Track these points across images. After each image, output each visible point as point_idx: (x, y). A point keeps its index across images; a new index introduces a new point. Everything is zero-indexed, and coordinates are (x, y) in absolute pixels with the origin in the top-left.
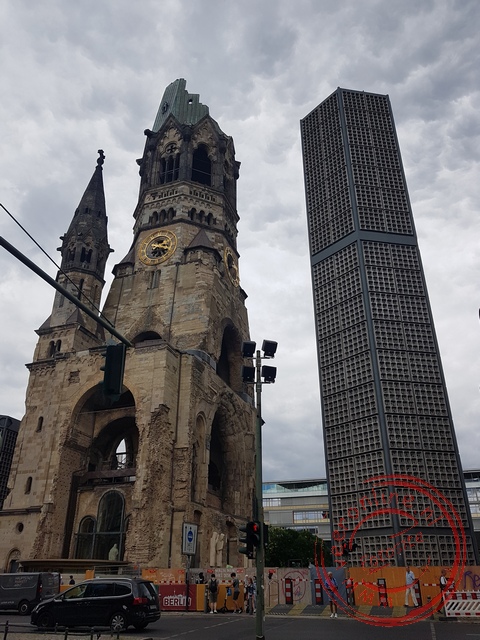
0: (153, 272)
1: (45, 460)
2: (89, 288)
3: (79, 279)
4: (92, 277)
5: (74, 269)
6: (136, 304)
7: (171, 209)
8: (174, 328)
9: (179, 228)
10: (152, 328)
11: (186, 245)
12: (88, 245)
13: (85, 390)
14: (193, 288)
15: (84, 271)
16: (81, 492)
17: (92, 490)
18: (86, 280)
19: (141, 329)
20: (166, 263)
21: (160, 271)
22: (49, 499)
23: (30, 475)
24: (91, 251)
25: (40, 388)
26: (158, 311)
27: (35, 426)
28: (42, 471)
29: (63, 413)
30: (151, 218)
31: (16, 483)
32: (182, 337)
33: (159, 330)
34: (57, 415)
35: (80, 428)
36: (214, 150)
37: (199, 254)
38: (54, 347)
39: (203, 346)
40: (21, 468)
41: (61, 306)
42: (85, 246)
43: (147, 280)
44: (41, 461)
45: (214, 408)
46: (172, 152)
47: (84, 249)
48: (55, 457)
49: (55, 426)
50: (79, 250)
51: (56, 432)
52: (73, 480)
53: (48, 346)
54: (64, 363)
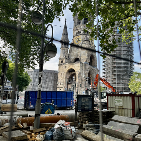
1: (63, 80)
3: (64, 49)
5: (63, 47)
7: (80, 31)
8: (81, 57)
9: (82, 36)
11: (83, 40)
13: (68, 69)
15: (65, 47)
18: (66, 49)
19: (76, 57)
20: (79, 44)
22: (64, 86)
23: (61, 82)
25: (60, 69)
26: (78, 54)
29: (65, 73)
30: (76, 33)
32: (83, 59)
33: (79, 58)
35: (67, 75)
37: (86, 42)
38: (62, 62)
39: (86, 61)
40: (59, 81)
41: (62, 54)
45: (88, 72)
51: (64, 76)
52: (67, 83)
54: (64, 65)
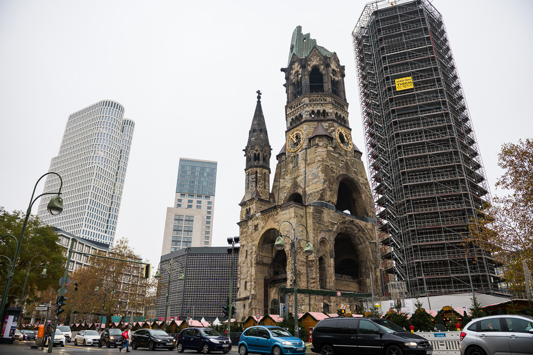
0: (295, 156)
1: (249, 273)
2: (260, 176)
3: (254, 171)
4: (261, 169)
5: (251, 167)
6: (288, 178)
7: (300, 114)
8: (307, 189)
9: (305, 126)
10: (296, 191)
11: (310, 136)
12: (257, 151)
13: (261, 234)
14: (314, 163)
15: (256, 167)
16: (270, 287)
17: (274, 286)
18: (258, 171)
19: (292, 193)
20: (300, 150)
21: (298, 155)
22: (253, 292)
23: (246, 280)
24: (259, 154)
25: (245, 235)
26: (299, 180)
27: (245, 255)
28: (249, 278)
29: (254, 248)
30: (291, 123)
31: (241, 285)
32: (311, 194)
33: (300, 191)
34: (251, 249)
35: (264, 254)
36: (322, 67)
37: (317, 140)
38: (248, 211)
39: (322, 198)
40: (242, 277)
41: (248, 188)
42: (255, 152)
43: (292, 162)
44: (248, 273)
45: (334, 235)
46: (298, 77)
47: (255, 154)
48: (253, 271)
49: (251, 254)
50: (252, 155)
51: (252, 258)
52: (265, 281)
53: (245, 212)
54: (251, 221)
